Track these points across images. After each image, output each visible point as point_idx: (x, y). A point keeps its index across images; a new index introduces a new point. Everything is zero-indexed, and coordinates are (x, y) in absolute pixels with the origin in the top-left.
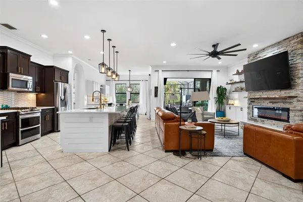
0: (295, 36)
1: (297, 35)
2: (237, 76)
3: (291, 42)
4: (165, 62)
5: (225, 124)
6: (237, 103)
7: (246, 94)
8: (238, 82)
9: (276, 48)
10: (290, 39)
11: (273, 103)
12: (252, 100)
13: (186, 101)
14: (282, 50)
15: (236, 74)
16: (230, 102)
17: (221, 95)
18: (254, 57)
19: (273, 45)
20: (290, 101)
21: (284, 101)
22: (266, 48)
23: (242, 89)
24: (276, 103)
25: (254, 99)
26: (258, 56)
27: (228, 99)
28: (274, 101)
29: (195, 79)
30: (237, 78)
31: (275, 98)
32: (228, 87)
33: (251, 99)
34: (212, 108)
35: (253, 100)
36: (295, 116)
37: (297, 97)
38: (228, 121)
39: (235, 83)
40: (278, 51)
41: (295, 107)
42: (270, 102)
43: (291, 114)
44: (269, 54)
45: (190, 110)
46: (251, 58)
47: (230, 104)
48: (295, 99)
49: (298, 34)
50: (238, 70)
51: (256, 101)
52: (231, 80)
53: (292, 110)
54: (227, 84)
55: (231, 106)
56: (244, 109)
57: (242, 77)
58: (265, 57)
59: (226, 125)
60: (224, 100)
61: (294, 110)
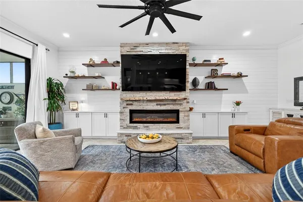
0: (184, 43)
1: (186, 43)
2: (86, 68)
3: (180, 48)
9: (163, 48)
10: (179, 45)
11: (160, 105)
12: (128, 102)
16: (72, 106)
18: (132, 49)
20: (179, 103)
21: (174, 103)
22: (151, 43)
25: (132, 101)
26: (139, 49)
31: (163, 100)
33: (127, 100)
35: (131, 103)
36: (185, 116)
39: (83, 76)
41: (185, 108)
42: (157, 105)
43: (181, 115)
46: (127, 49)
48: (185, 101)
51: (135, 103)
52: (73, 72)
53: (182, 111)
54: (66, 76)
58: (149, 53)
61: (184, 111)
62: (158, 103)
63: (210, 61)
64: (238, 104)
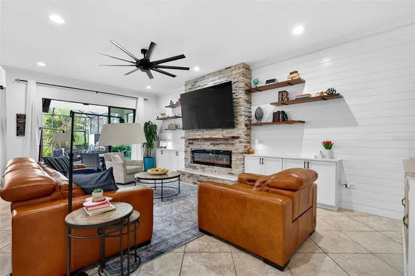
0: (236, 66)
1: (238, 65)
2: (171, 109)
3: (233, 72)
4: (41, 64)
5: (162, 179)
6: (170, 145)
7: (182, 133)
8: (172, 118)
9: (217, 78)
10: (232, 69)
11: (214, 145)
12: (191, 141)
13: (95, 143)
14: (223, 81)
15: (169, 106)
16: (162, 144)
17: (150, 133)
18: (192, 86)
19: (214, 73)
20: (232, 142)
21: (226, 142)
22: (207, 75)
23: (177, 127)
24: (218, 144)
25: (192, 139)
26: (197, 84)
27: (159, 140)
28: (216, 142)
29: (110, 107)
30: (170, 112)
31: (216, 139)
32: (159, 124)
33: (189, 139)
34: (137, 154)
36: (237, 159)
37: (238, 137)
38: (165, 174)
39: (168, 118)
40: (220, 81)
41: (237, 149)
42: (211, 144)
43: (234, 158)
44: (210, 83)
45: (101, 158)
46: (189, 86)
47: (161, 147)
48: (237, 140)
49: (240, 64)
50: (171, 101)
51: (194, 142)
52: (162, 114)
53: (234, 153)
54: (158, 119)
55: (163, 149)
56: (180, 153)
57: (179, 111)
59: (164, 181)
60: (154, 141)
61: (237, 153)
62: (212, 142)
63: (274, 80)
64: (328, 145)
